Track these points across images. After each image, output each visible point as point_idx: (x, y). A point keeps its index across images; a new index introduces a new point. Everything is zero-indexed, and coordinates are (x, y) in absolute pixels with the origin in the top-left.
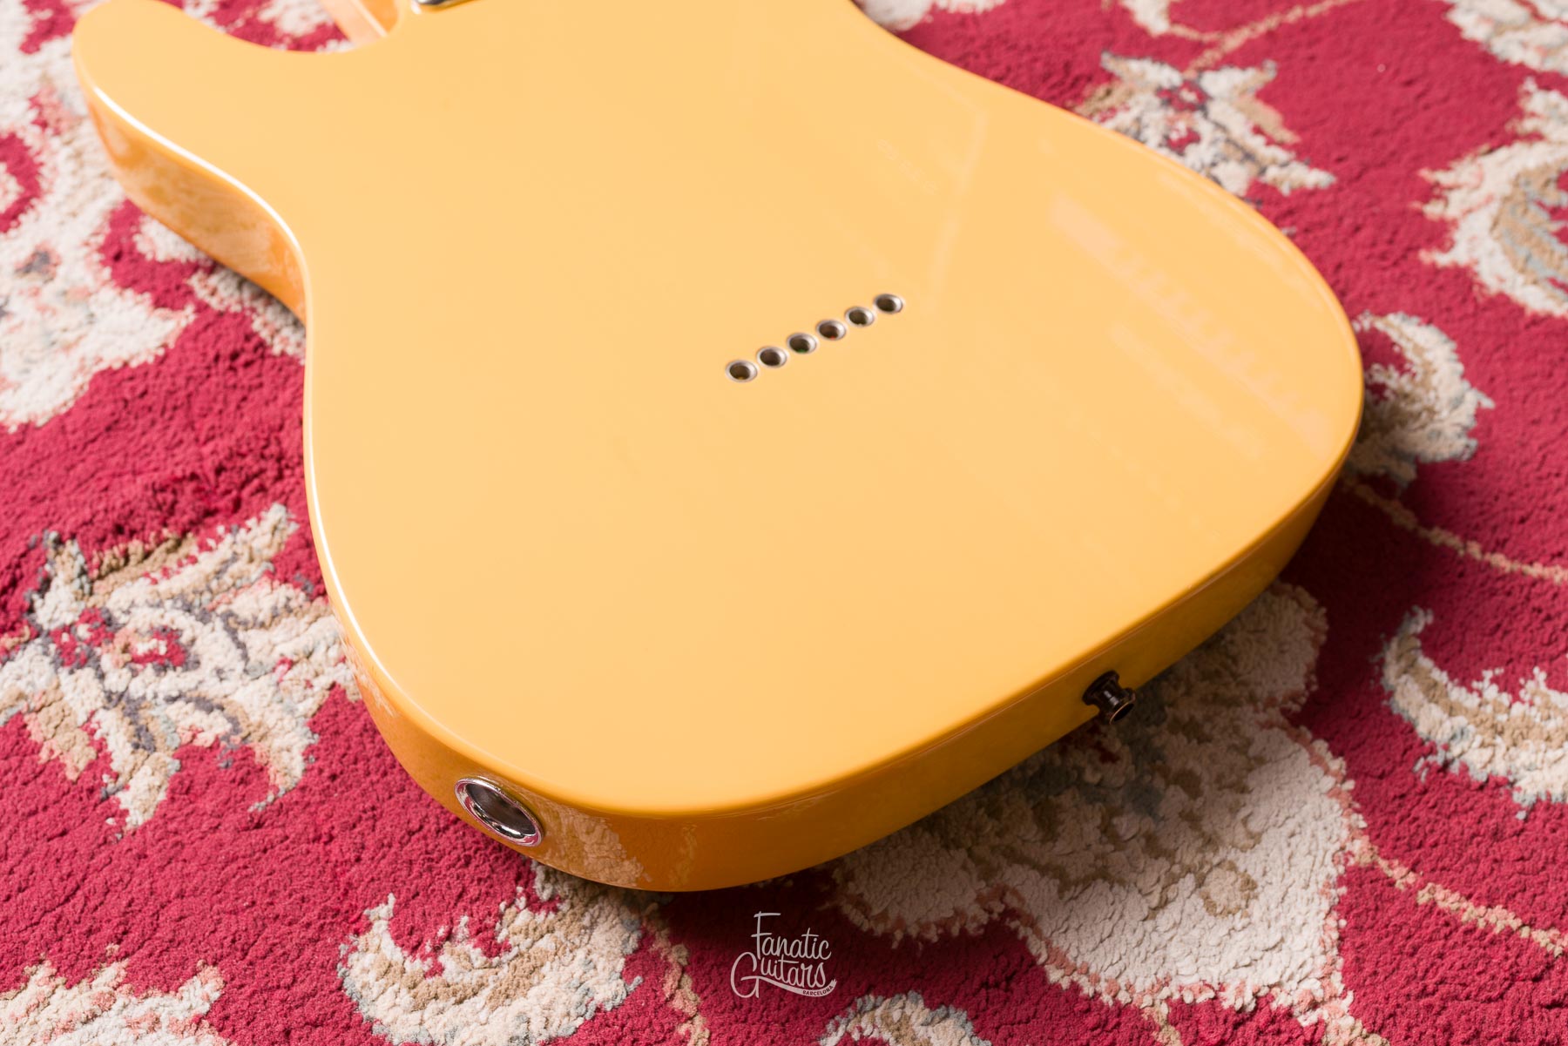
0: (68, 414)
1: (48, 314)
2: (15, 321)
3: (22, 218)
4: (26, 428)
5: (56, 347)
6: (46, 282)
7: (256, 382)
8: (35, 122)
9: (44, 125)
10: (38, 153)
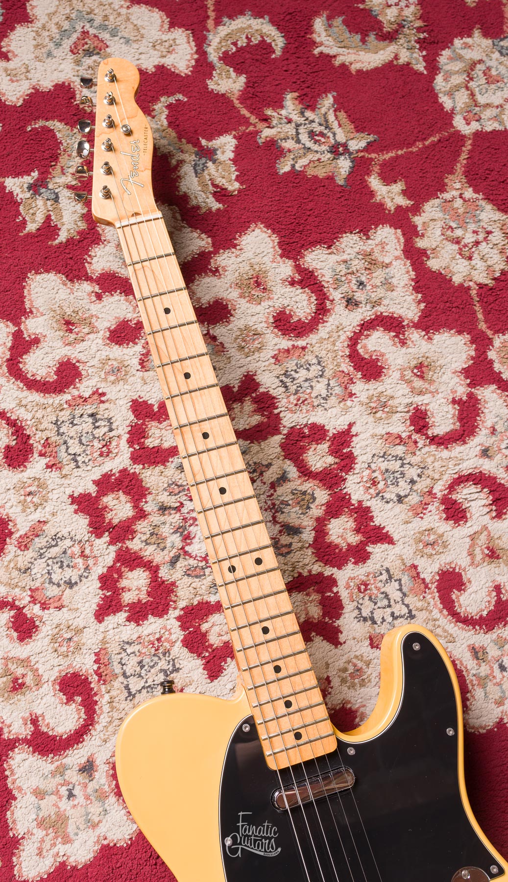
0: (90, 865)
1: (89, 802)
2: (76, 802)
3: (85, 736)
4: (74, 868)
5: (89, 824)
6: (90, 781)
7: (163, 875)
8: (96, 672)
9: (100, 675)
10: (96, 694)
